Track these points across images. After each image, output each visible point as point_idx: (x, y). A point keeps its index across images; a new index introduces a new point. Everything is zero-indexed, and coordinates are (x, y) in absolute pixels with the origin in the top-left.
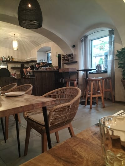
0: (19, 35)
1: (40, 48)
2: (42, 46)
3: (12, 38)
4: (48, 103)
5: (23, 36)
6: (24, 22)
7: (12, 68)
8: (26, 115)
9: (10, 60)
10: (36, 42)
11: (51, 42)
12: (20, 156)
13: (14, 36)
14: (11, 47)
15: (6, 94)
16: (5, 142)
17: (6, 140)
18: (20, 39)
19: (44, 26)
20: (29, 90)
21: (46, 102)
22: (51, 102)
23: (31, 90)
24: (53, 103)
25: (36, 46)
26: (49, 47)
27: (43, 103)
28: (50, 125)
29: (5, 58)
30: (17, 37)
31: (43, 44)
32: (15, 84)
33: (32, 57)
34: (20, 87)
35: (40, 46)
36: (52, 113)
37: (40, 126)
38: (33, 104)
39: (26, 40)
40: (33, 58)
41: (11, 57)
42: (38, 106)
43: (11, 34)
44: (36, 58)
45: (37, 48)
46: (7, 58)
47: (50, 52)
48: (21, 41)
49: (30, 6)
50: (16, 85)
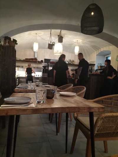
0: (81, 41)
1: (100, 52)
2: (102, 50)
3: (75, 44)
4: (95, 109)
5: (85, 42)
6: (85, 29)
7: (71, 70)
8: (76, 116)
9: (71, 63)
10: (97, 46)
11: (111, 46)
12: (66, 152)
13: (77, 42)
14: (73, 52)
15: (60, 93)
16: (57, 135)
17: (58, 133)
18: (82, 45)
19: (105, 31)
20: (82, 91)
21: (93, 108)
22: (99, 108)
23: (83, 92)
24: (101, 110)
25: (96, 51)
26: (109, 51)
27: (90, 108)
28: (96, 132)
29: (67, 61)
30: (79, 43)
31: (103, 48)
32: (71, 85)
33: (90, 61)
34: (75, 88)
35: (100, 49)
36: (99, 119)
37: (87, 130)
38: (79, 107)
39: (87, 45)
40: (92, 62)
41: (72, 61)
42: (84, 110)
43: (75, 40)
44: (94, 62)
45: (97, 52)
46: (69, 61)
47: (110, 55)
48: (82, 46)
49: (93, 14)
50: (73, 85)
